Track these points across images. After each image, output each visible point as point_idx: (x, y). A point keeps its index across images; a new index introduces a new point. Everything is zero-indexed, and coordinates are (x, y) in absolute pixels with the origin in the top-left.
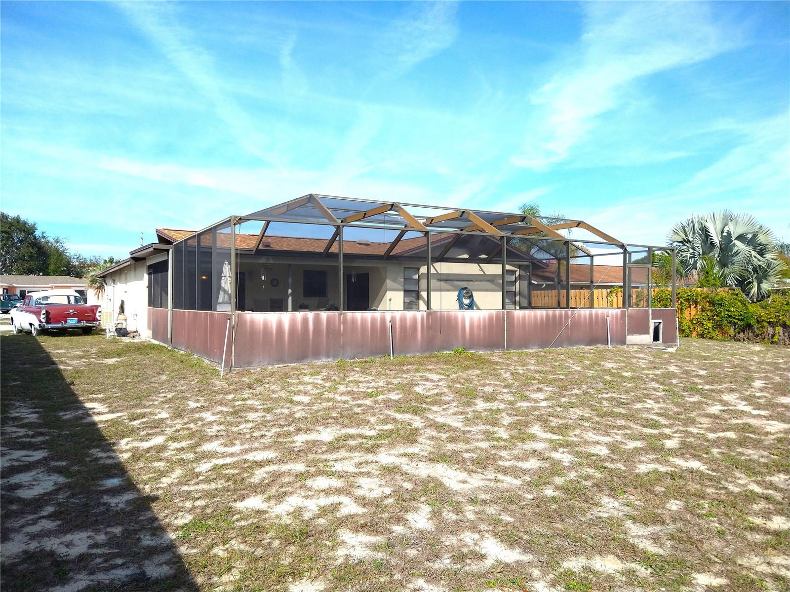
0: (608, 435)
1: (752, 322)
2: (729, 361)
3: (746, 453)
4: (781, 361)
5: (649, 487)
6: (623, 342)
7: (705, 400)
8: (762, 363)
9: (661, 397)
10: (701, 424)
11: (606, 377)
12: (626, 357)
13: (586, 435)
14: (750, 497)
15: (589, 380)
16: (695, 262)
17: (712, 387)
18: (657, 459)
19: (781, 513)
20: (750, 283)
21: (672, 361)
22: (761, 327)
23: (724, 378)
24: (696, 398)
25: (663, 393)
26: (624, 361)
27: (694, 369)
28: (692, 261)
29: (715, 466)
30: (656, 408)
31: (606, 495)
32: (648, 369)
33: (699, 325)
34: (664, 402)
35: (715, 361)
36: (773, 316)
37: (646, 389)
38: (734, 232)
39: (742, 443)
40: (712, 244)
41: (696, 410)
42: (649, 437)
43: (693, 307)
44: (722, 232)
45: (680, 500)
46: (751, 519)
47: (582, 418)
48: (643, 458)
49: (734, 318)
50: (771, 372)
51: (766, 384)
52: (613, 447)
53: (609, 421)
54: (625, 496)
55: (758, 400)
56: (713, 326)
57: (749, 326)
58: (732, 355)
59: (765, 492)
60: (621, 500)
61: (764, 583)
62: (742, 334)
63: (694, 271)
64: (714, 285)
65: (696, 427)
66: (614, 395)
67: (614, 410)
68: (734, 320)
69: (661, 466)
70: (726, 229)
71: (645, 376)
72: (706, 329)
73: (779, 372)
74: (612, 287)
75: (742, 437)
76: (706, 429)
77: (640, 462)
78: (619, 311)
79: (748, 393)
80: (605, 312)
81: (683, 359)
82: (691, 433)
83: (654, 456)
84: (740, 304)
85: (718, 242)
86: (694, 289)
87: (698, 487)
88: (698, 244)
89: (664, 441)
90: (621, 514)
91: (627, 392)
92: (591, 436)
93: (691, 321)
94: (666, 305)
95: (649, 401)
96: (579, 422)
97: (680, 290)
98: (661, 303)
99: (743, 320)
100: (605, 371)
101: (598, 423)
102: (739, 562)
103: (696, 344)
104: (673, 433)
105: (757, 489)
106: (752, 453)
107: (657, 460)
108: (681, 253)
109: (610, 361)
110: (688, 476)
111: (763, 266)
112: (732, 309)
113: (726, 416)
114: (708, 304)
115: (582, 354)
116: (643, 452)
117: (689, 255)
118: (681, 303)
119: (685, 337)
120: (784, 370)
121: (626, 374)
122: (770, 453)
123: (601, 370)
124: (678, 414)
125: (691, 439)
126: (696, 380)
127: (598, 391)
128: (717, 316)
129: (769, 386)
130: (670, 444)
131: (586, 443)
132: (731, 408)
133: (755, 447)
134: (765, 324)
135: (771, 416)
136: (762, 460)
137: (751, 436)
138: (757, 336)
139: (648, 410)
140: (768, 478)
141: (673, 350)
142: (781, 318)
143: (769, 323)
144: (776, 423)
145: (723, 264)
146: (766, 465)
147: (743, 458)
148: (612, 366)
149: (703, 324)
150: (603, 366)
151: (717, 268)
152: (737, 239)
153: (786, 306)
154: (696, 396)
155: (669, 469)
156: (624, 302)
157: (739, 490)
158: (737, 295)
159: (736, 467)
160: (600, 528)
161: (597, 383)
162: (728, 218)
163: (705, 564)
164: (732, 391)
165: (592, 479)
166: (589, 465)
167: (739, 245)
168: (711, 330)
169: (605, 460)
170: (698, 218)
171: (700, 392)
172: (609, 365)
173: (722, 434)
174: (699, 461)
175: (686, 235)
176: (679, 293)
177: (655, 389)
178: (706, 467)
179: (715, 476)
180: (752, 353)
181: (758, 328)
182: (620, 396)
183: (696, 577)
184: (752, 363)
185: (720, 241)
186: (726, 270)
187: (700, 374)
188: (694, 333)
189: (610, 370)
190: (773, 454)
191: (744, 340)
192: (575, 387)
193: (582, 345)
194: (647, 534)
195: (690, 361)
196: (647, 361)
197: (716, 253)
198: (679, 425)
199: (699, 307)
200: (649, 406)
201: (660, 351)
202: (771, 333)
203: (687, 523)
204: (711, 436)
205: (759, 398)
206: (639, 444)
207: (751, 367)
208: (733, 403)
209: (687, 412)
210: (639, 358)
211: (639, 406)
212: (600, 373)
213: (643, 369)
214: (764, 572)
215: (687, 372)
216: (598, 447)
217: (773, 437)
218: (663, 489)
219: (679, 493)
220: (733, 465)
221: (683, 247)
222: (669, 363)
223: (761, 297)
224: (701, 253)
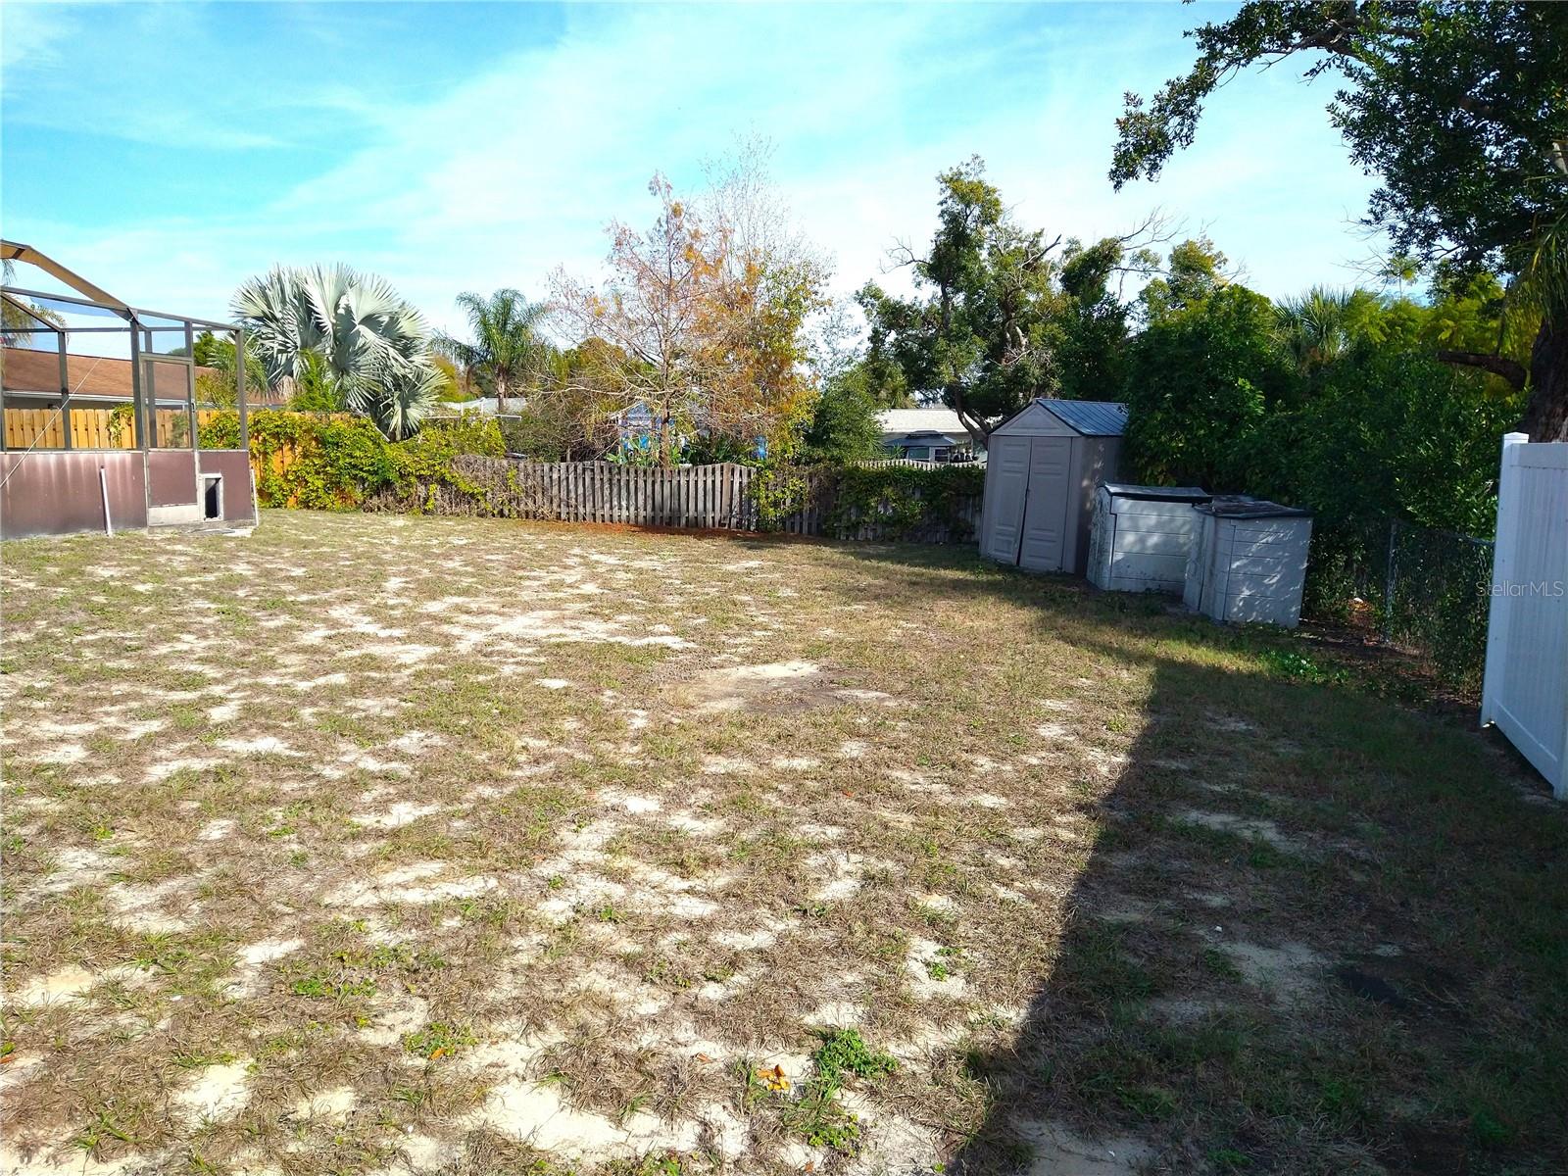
0: (89, 719)
1: (392, 476)
2: (349, 547)
3: (362, 707)
4: (435, 542)
5: (168, 806)
6: (141, 521)
7: (296, 622)
8: (403, 548)
9: (213, 627)
10: (285, 667)
11: (95, 598)
12: (144, 553)
13: (35, 729)
14: (358, 782)
15: (53, 608)
16: (289, 361)
17: (313, 597)
18: (190, 748)
19: (405, 796)
20: (388, 406)
21: (241, 554)
22: (407, 485)
23: (336, 578)
24: (282, 620)
25: (217, 618)
26: (139, 561)
27: (283, 566)
28: (282, 359)
29: (302, 741)
30: (199, 650)
31: (70, 845)
32: (191, 573)
33: (300, 484)
34: (217, 635)
35: (325, 549)
36: (424, 465)
37: (180, 614)
38: (357, 308)
39: (355, 691)
40: (319, 328)
41: (280, 643)
42: (178, 709)
43: (286, 448)
44: (337, 306)
45: (230, 818)
46: (355, 820)
47: (29, 693)
48: (162, 753)
49: (361, 469)
50: (418, 562)
51: (407, 582)
52: (95, 744)
53: (95, 689)
54: (114, 836)
55: (392, 612)
56: (325, 486)
57: (387, 484)
58: (356, 536)
59: (386, 767)
60: (103, 847)
61: (365, 923)
62: (375, 498)
63: (286, 379)
64: (324, 407)
65: (276, 675)
66: (109, 634)
67: (108, 664)
68: (362, 474)
69: (196, 760)
70: (343, 303)
71: (181, 589)
72: (313, 491)
73: (429, 561)
74: (117, 404)
75: (357, 679)
76: (295, 675)
77: (155, 761)
78: (128, 456)
79: (374, 602)
80: (96, 457)
81: (263, 549)
82: (264, 686)
83: (187, 744)
84: (370, 444)
85: (330, 326)
86: (286, 414)
87: (268, 785)
88: (293, 327)
89: (211, 711)
90: (100, 875)
91: (139, 624)
92: (48, 728)
93: (285, 475)
94: (235, 445)
95: (186, 637)
96: (21, 703)
97: (260, 416)
98: (225, 441)
99: (376, 473)
100: (94, 584)
101: (67, 697)
102: (327, 900)
103: (293, 520)
104: (229, 692)
105: (372, 765)
106: (372, 705)
107: (192, 752)
108: (261, 341)
109: (107, 563)
110: (249, 768)
111: (410, 376)
112: (357, 453)
113: (334, 647)
114: (314, 443)
115: (42, 553)
116: (162, 740)
117: (276, 347)
118: (264, 440)
119: (275, 507)
120: (438, 556)
121: (140, 588)
122: (401, 700)
123: (84, 584)
124: (244, 655)
125: (265, 699)
126: (285, 587)
127: (74, 629)
128: (331, 466)
129: (411, 586)
130: (218, 714)
131: (35, 744)
132: (342, 631)
133: (378, 694)
134: (413, 479)
135: (409, 637)
136: (388, 714)
137: (373, 674)
138: (401, 501)
139: (182, 656)
140: (392, 743)
141: (245, 532)
142: (437, 468)
143: (419, 477)
144: (417, 646)
145: (341, 368)
146: (392, 721)
147: (355, 716)
148: (112, 573)
149: (307, 482)
150: (91, 574)
151: (330, 375)
152: (364, 321)
153: (446, 449)
154: (282, 617)
155: (213, 762)
156: (139, 437)
157: (341, 773)
158: (364, 426)
159: (342, 735)
160: (48, 917)
161: (72, 613)
162: (346, 283)
163: (264, 923)
164: (348, 600)
165: (40, 817)
166: (34, 792)
167: (368, 336)
168: (321, 492)
169: (75, 773)
170: (290, 272)
171: (290, 609)
172: (103, 572)
173: (321, 681)
174: (275, 735)
175: (269, 306)
176: (259, 421)
177: (200, 612)
178: (286, 745)
179: (300, 758)
180: (389, 532)
181: (401, 488)
182: (122, 635)
183: (244, 953)
184: (388, 548)
185: (333, 324)
186: (347, 381)
187: (293, 574)
188: (292, 500)
189: (105, 582)
190: (405, 700)
191: (379, 509)
192: (16, 626)
193: (43, 531)
194: (153, 899)
195: (276, 552)
196: (188, 559)
197: (327, 346)
198: (243, 675)
199: (299, 450)
200: (186, 647)
201: (219, 535)
202: (423, 495)
203: (238, 857)
204: (303, 686)
205: (392, 608)
206: (155, 726)
207: (384, 556)
208: (349, 622)
209: (260, 648)
210: (174, 553)
211: (163, 649)
212: (83, 592)
213: (180, 575)
214: (366, 905)
215: (267, 574)
216: (64, 748)
217: (408, 672)
218: (196, 805)
219: (227, 805)
220: (335, 732)
221: (265, 330)
222: (234, 557)
223: (408, 432)
224: (299, 344)
